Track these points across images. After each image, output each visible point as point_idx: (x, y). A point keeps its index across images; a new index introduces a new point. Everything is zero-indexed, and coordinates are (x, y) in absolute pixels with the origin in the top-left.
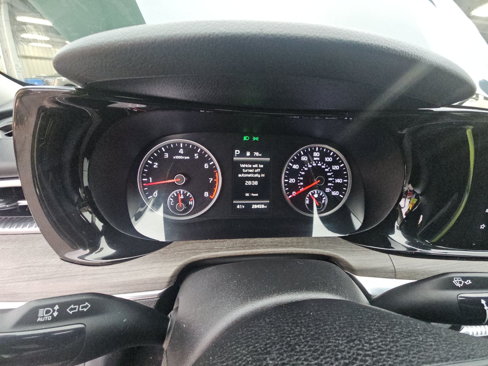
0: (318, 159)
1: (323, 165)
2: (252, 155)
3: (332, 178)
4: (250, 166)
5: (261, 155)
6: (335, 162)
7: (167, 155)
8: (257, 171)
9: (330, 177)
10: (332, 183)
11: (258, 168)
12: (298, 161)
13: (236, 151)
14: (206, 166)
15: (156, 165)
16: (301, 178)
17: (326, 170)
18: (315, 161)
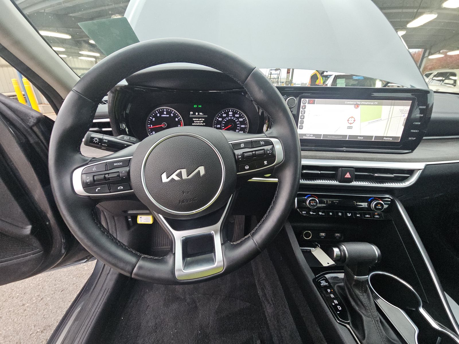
0: (232, 115)
1: (234, 118)
2: (199, 114)
3: (239, 125)
4: (198, 119)
5: (203, 114)
6: (240, 117)
7: (158, 115)
8: (201, 122)
9: (238, 124)
10: (240, 127)
11: (202, 120)
12: (221, 117)
13: (191, 112)
14: (177, 119)
15: (154, 119)
16: (223, 125)
17: (236, 121)
18: (230, 116)
